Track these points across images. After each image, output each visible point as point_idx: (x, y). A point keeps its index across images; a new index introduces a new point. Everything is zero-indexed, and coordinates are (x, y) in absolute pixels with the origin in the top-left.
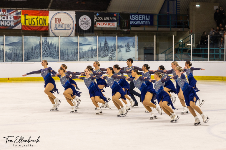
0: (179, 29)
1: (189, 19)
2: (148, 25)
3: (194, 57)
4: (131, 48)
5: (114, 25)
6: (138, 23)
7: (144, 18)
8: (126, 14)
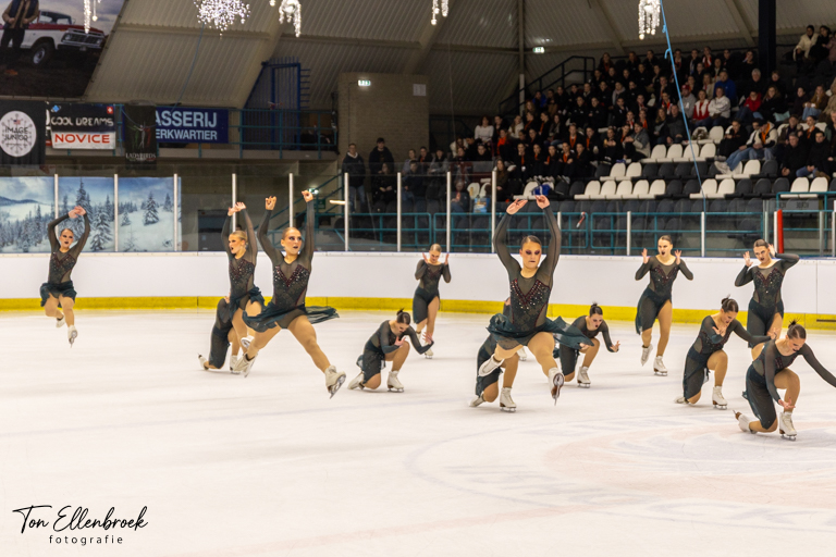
0: (308, 155)
1: (337, 124)
2: (213, 141)
3: (353, 239)
4: (161, 213)
5: (107, 142)
6: (179, 135)
7: (200, 120)
8: (144, 108)
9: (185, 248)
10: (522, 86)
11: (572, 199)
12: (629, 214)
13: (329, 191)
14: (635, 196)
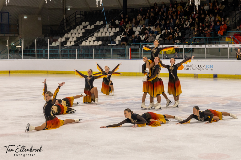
1: (18, 27)
3: (24, 56)
10: (65, 18)
11: (79, 45)
12: (94, 49)
13: (17, 44)
14: (94, 45)
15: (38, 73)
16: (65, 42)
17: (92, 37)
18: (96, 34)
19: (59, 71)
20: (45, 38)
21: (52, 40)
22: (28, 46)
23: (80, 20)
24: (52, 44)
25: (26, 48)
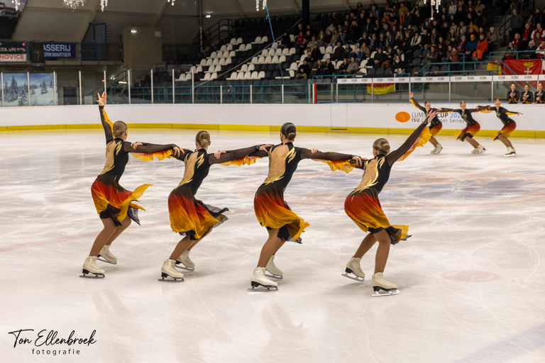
0: (110, 63)
1: (123, 49)
2: (69, 58)
3: (133, 99)
4: (49, 89)
5: (23, 58)
6: (54, 55)
7: (63, 48)
8: (38, 43)
9: (59, 104)
10: (201, 32)
11: (225, 80)
12: (251, 86)
13: (120, 79)
14: (252, 78)
15: (156, 128)
16: (202, 74)
17: (248, 65)
18: (254, 60)
19: (192, 125)
20: (166, 67)
21: (179, 71)
22: (138, 81)
23: (227, 35)
24: (178, 78)
25: (135, 84)
